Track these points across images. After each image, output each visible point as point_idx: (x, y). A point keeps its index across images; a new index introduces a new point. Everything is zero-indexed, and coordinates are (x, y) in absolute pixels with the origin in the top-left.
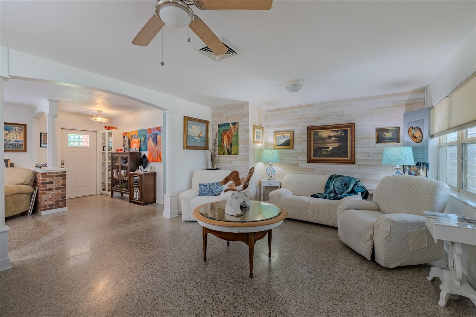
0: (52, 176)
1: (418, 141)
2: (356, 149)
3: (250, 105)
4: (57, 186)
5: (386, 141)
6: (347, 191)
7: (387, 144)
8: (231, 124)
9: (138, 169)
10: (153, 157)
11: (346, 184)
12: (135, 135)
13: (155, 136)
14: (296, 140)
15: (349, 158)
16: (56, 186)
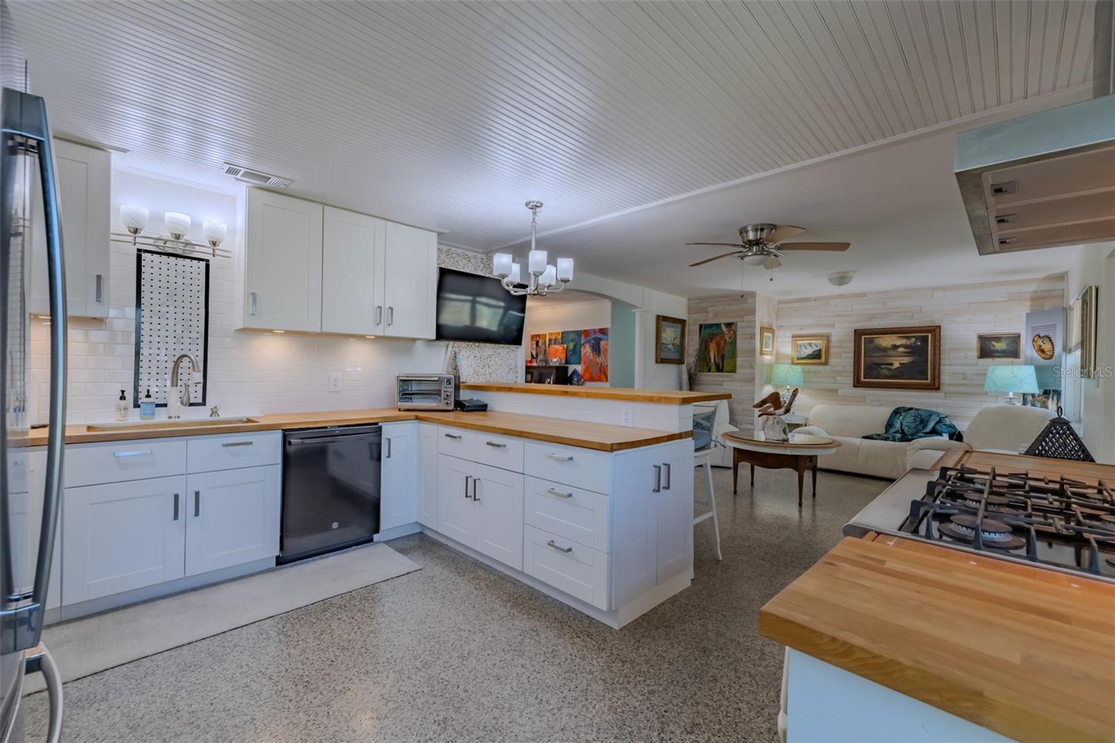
1: (1047, 357)
2: (942, 367)
3: (757, 296)
5: (995, 354)
6: (923, 431)
7: (997, 360)
8: (723, 325)
10: (591, 374)
11: (922, 421)
12: (556, 339)
13: (596, 341)
14: (832, 350)
15: (929, 381)
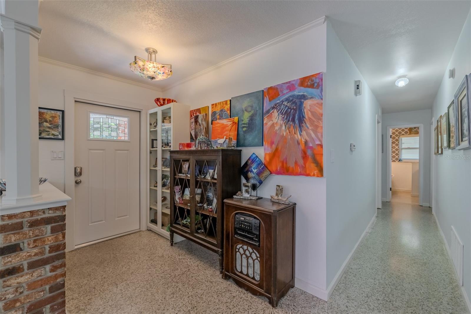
0: (19, 227)
4: (36, 255)
9: (240, 190)
10: (286, 161)
12: (222, 111)
16: (30, 256)
